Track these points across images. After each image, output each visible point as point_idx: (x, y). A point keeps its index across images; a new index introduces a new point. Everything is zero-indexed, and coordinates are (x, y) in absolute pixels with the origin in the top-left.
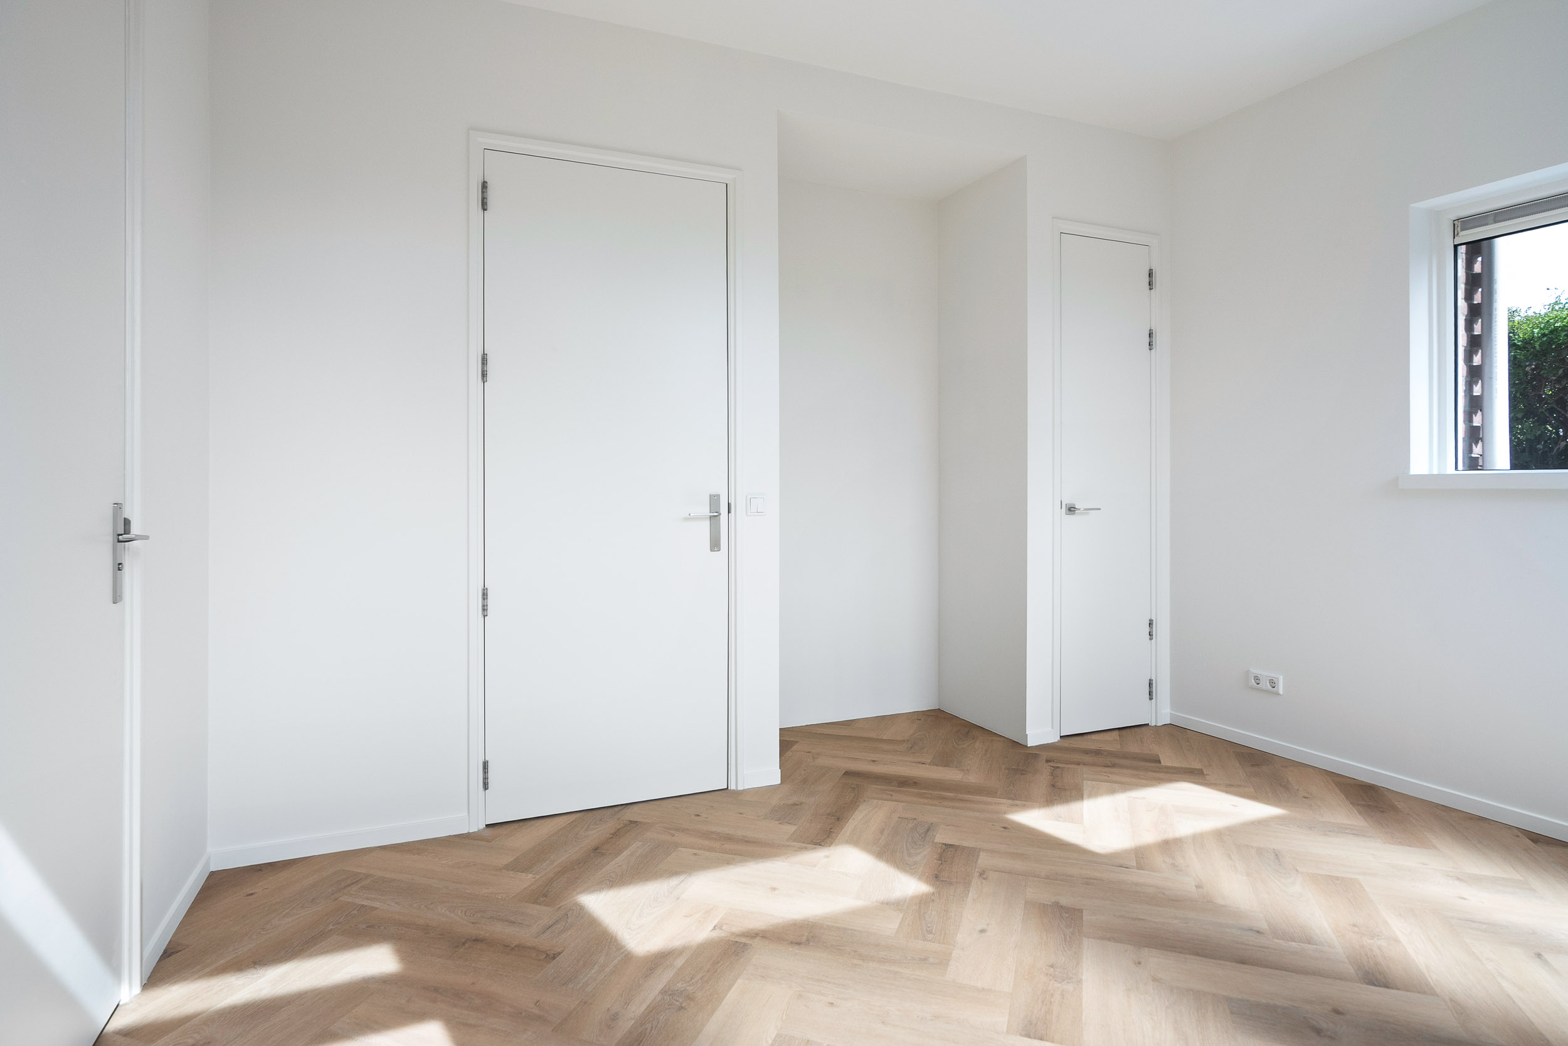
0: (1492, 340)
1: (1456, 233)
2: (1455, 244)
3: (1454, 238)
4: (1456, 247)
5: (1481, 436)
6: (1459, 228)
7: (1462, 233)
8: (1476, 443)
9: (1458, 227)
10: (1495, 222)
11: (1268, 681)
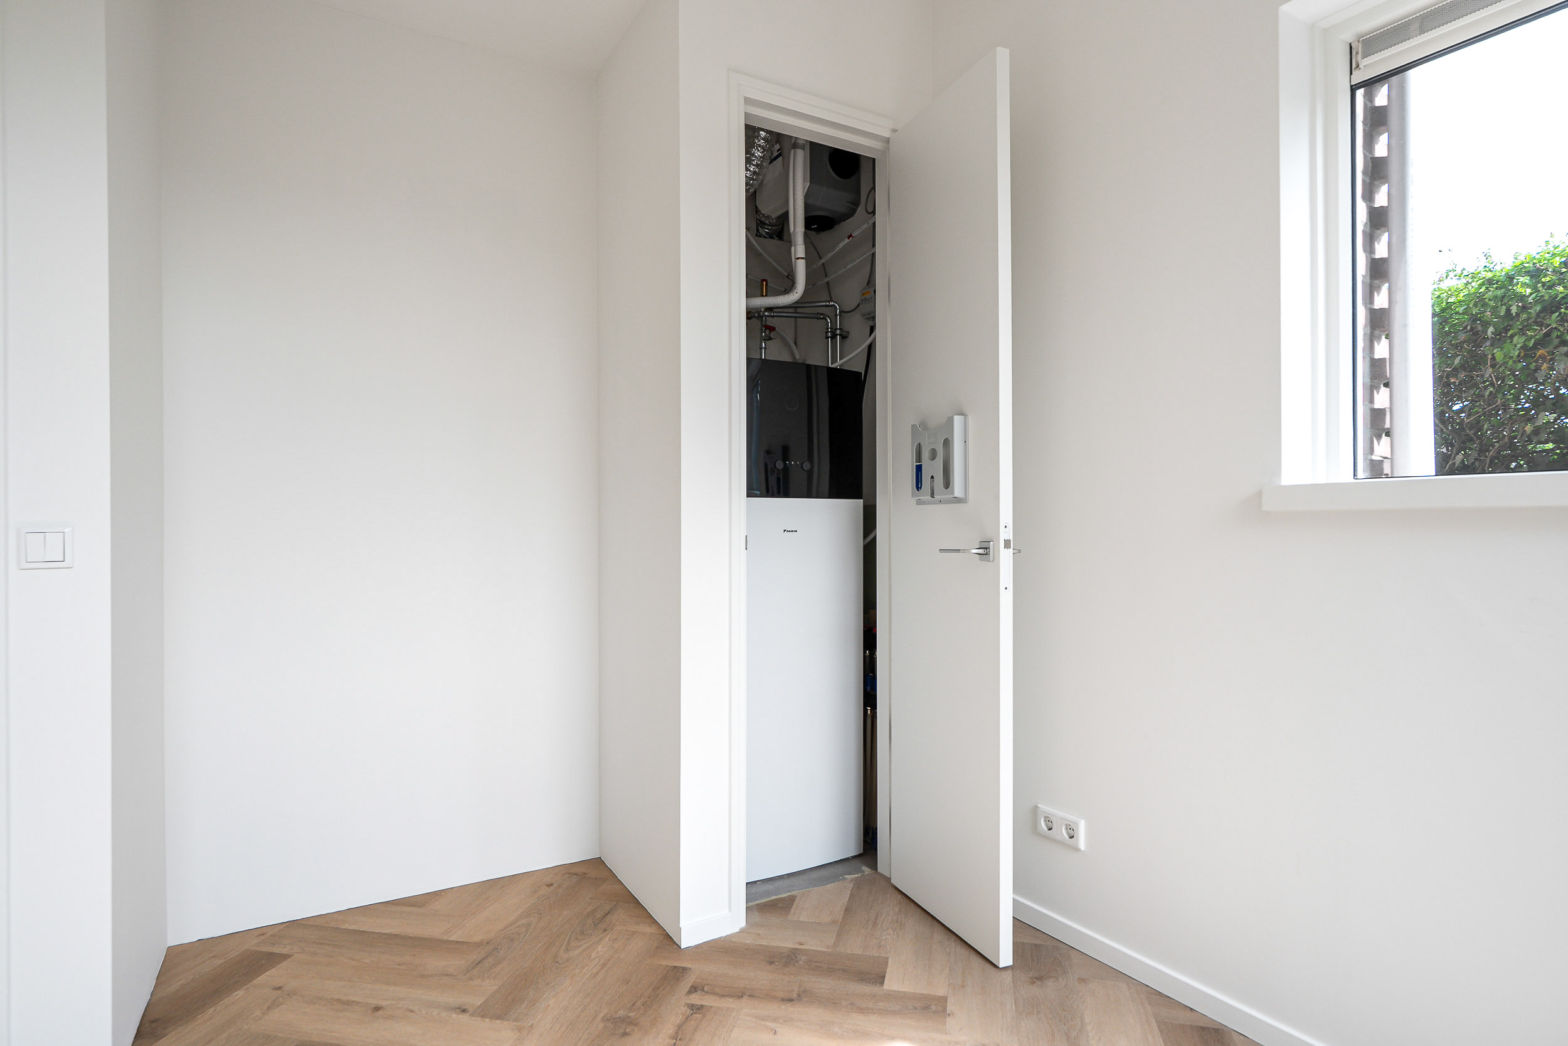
0: (1406, 262)
1: (1354, 66)
2: (1352, 84)
3: (1351, 74)
4: (1353, 89)
5: (1387, 425)
6: (1360, 56)
7: (1364, 63)
8: (1379, 437)
9: (1357, 53)
10: (1422, 31)
11: (1064, 827)
